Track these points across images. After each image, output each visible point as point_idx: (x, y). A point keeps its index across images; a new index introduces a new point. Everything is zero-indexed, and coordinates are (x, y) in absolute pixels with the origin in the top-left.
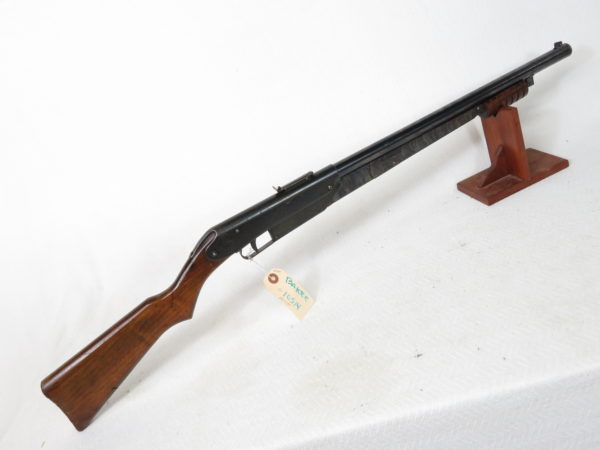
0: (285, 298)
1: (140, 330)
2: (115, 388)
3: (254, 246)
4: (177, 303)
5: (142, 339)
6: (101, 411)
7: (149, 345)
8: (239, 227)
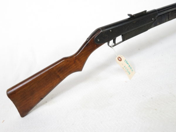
0: (125, 68)
1: (58, 72)
2: (42, 99)
3: (114, 42)
4: (77, 61)
5: (58, 77)
6: (33, 109)
7: (61, 80)
8: (111, 29)
